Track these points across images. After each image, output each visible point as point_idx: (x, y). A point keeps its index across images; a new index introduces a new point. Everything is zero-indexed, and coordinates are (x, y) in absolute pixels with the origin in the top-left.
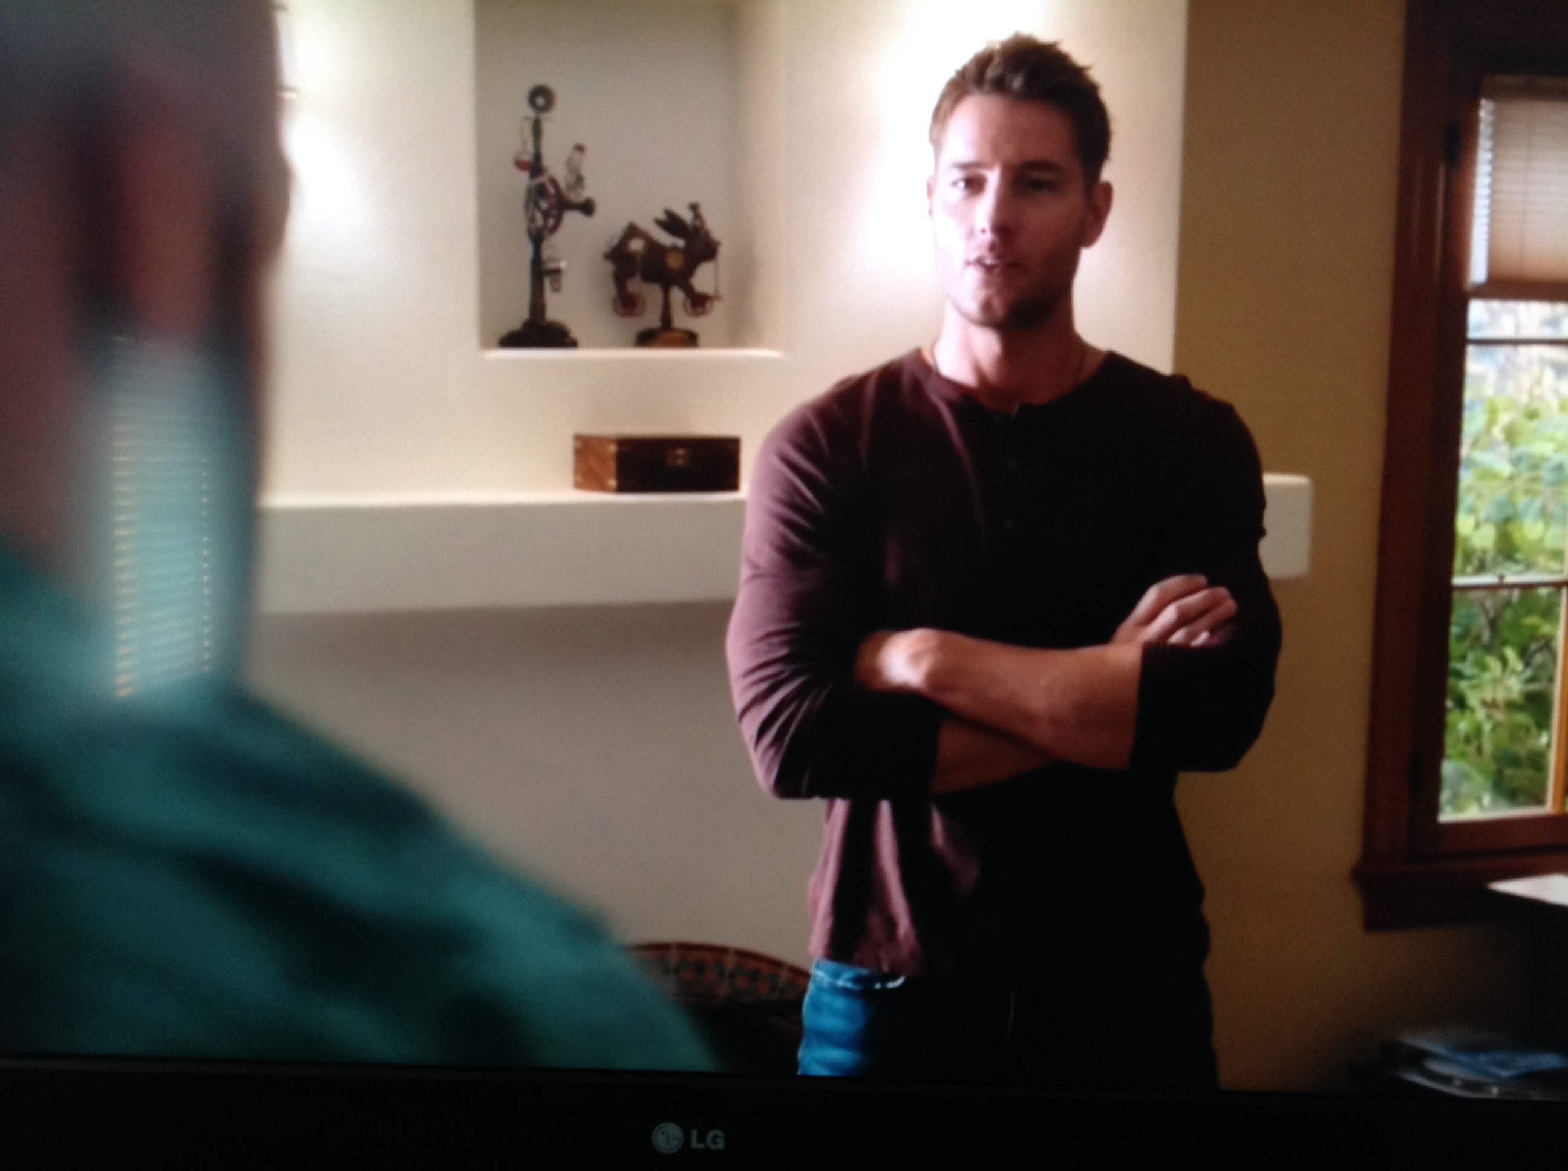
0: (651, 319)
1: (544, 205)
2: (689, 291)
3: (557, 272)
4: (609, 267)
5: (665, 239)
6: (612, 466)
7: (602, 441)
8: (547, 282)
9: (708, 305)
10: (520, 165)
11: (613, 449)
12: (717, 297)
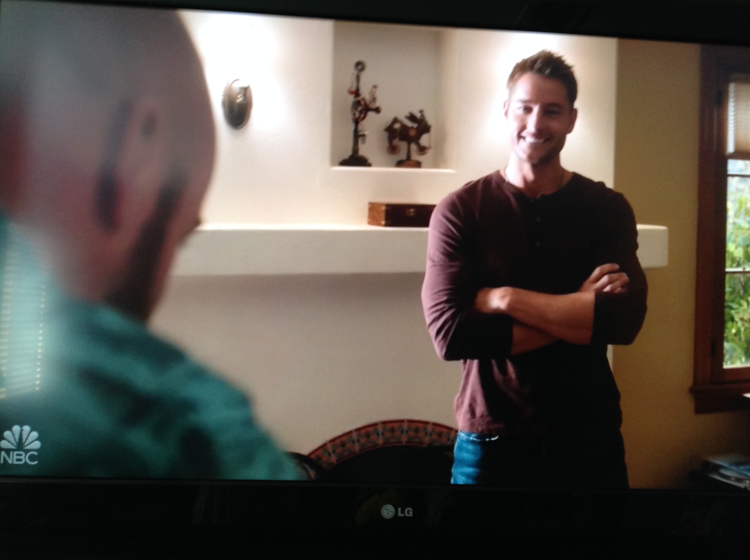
0: (403, 156)
1: (360, 109)
2: (418, 144)
3: (363, 136)
4: (386, 135)
5: (409, 124)
6: (383, 215)
7: (379, 205)
8: (360, 140)
9: (426, 151)
10: (351, 93)
11: (384, 208)
12: (429, 148)
